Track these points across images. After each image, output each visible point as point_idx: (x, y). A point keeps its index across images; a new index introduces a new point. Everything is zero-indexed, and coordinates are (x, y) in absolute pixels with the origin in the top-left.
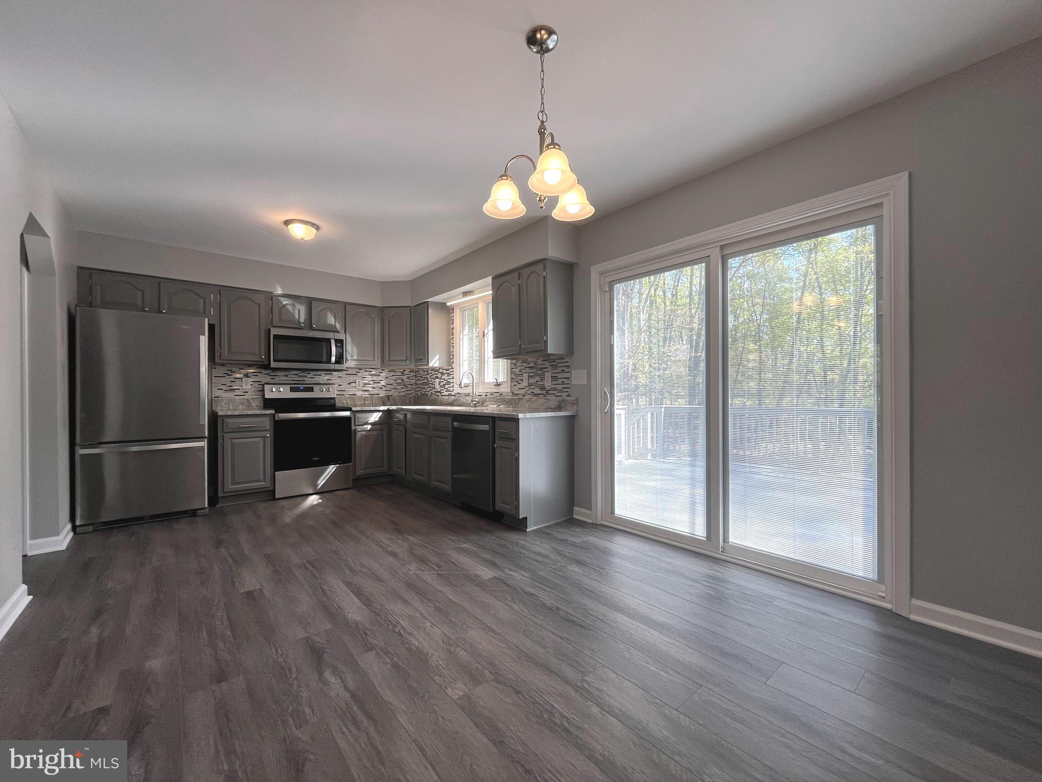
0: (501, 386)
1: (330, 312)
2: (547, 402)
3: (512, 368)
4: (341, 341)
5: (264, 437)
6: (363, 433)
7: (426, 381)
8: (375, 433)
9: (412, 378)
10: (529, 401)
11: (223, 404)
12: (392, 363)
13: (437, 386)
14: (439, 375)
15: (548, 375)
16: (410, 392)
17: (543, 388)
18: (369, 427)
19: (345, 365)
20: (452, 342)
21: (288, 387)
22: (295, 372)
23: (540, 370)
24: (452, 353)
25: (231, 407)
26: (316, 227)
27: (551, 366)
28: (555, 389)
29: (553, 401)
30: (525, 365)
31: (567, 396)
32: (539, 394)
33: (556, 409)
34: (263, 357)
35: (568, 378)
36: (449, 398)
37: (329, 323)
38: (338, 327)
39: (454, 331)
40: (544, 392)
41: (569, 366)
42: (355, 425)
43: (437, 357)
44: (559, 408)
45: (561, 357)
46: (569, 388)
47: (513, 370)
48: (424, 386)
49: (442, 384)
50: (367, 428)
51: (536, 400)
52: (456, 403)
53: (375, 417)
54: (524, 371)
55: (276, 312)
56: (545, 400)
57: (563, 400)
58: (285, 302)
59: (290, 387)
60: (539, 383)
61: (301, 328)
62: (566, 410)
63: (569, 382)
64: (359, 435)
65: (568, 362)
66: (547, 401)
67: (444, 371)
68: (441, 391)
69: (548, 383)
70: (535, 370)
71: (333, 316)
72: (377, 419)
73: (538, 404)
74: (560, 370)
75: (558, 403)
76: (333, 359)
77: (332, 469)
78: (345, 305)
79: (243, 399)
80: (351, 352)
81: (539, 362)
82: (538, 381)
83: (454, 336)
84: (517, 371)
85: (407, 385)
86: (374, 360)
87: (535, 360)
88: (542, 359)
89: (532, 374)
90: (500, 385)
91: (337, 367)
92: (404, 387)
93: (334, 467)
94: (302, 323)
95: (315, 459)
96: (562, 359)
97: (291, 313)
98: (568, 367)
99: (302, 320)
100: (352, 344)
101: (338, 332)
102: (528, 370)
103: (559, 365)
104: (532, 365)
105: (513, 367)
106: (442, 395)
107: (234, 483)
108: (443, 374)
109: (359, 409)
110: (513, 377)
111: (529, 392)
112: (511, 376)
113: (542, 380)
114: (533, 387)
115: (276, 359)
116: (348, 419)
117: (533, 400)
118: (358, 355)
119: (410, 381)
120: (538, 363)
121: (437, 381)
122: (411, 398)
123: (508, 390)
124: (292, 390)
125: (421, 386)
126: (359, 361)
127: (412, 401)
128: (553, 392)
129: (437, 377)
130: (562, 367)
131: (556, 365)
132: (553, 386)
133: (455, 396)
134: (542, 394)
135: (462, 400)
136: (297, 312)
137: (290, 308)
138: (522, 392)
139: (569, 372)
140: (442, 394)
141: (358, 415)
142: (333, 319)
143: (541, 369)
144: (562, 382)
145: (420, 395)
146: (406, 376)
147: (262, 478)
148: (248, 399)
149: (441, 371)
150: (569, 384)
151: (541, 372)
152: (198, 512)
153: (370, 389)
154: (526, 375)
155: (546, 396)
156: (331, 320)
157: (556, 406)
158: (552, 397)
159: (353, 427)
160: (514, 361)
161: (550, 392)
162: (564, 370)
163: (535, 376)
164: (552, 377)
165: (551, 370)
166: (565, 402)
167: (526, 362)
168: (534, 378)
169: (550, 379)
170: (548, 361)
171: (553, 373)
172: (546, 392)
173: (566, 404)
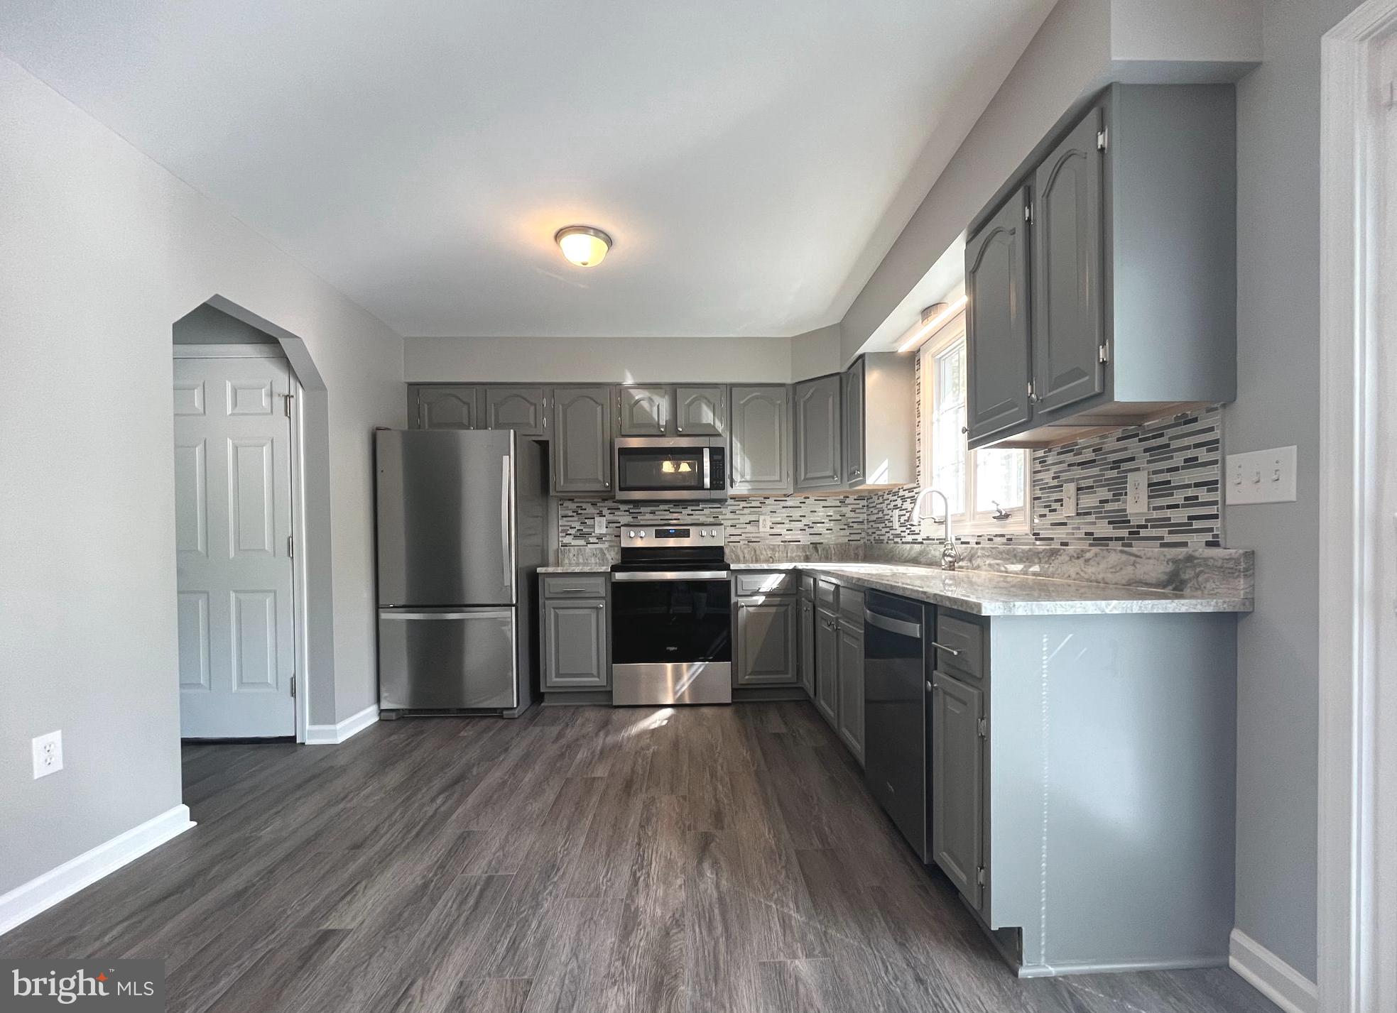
0: (1010, 520)
1: (706, 404)
3: (1035, 472)
4: (722, 450)
5: (597, 609)
6: (751, 609)
7: (880, 515)
8: (773, 610)
9: (862, 511)
10: (1078, 558)
11: (571, 555)
12: (814, 483)
13: (896, 525)
14: (899, 502)
15: (1138, 483)
16: (857, 537)
17: (1120, 520)
18: (760, 599)
19: (731, 491)
20: (917, 430)
21: (653, 530)
22: (666, 507)
23: (1112, 469)
24: (918, 455)
25: (581, 561)
26: (602, 235)
27: (1146, 451)
28: (1164, 523)
29: (1153, 560)
30: (1070, 458)
31: (1209, 544)
32: (1110, 539)
33: (1164, 587)
34: (607, 484)
35: (1211, 485)
36: (911, 549)
37: (704, 421)
38: (720, 427)
39: (921, 408)
40: (1124, 533)
41: (1217, 441)
42: (737, 595)
43: (885, 464)
44: (1174, 584)
45: (1184, 415)
46: (1215, 517)
47: (1039, 476)
48: (878, 525)
49: (902, 521)
50: (757, 601)
51: (1096, 555)
52: (923, 560)
53: (771, 582)
54: (1064, 476)
55: (626, 413)
56: (1124, 557)
57: (1190, 558)
58: (638, 395)
59: (656, 530)
60: (1109, 507)
61: (662, 435)
62: (1199, 592)
63: (1215, 496)
64: (742, 613)
65: (1212, 429)
66: (1133, 558)
67: (907, 494)
68: (903, 534)
69: (1137, 505)
70: (1095, 471)
71: (711, 409)
72: (775, 586)
74: (1178, 459)
75: (1170, 568)
76: (707, 481)
77: (699, 668)
78: (731, 386)
79: (596, 549)
80: (741, 468)
81: (1111, 444)
82: (1107, 501)
83: (921, 419)
84: (1047, 477)
85: (851, 525)
86: (780, 481)
87: (1097, 441)
88: (1119, 432)
89: (1089, 482)
90: (1007, 516)
91: (716, 494)
92: (846, 527)
93: (700, 666)
94: (662, 427)
95: (672, 649)
96: (1185, 423)
97: (648, 412)
98: (1212, 445)
99: (663, 423)
100: (742, 453)
101: (719, 435)
102: (1078, 472)
103: (1175, 444)
104: (1088, 455)
105: (1038, 467)
106: (903, 543)
107: (558, 675)
108: (904, 499)
109: (742, 566)
110: (1038, 493)
111: (1080, 534)
112: (1032, 491)
113: (1119, 494)
114: (1091, 518)
115: (622, 486)
116: (725, 584)
117: (1088, 555)
118: (753, 473)
119: (858, 515)
120: (1107, 447)
121: (897, 512)
122: (857, 548)
123: (1026, 529)
124: (660, 534)
125: (875, 526)
126: (756, 484)
127: (861, 553)
128: (1157, 532)
129: (896, 507)
130: (1188, 448)
131: (1168, 445)
132: (1155, 514)
133: (922, 543)
134: (1117, 539)
135: (933, 551)
136: (655, 409)
137: (645, 404)
138: (1060, 533)
139: (1215, 462)
140: (904, 540)
141: (741, 577)
142: (711, 415)
143: (1116, 465)
144: (1186, 499)
145: (873, 542)
146: (850, 507)
147: (595, 672)
148: (601, 549)
149: (901, 493)
150: (1215, 503)
151: (1114, 473)
152: (505, 712)
153: (784, 532)
154: (1070, 489)
155: (1130, 545)
156: (708, 416)
157: (1164, 578)
158: (1154, 549)
159: (734, 599)
160: (1040, 453)
161: (1143, 533)
162: (1196, 459)
163: (1097, 487)
164: (1150, 485)
165: (1149, 462)
166: (1200, 565)
167: (1072, 450)
168: (1095, 492)
169: (1144, 492)
170: (1137, 435)
171: (1155, 473)
172: (1130, 533)
173: (1201, 572)
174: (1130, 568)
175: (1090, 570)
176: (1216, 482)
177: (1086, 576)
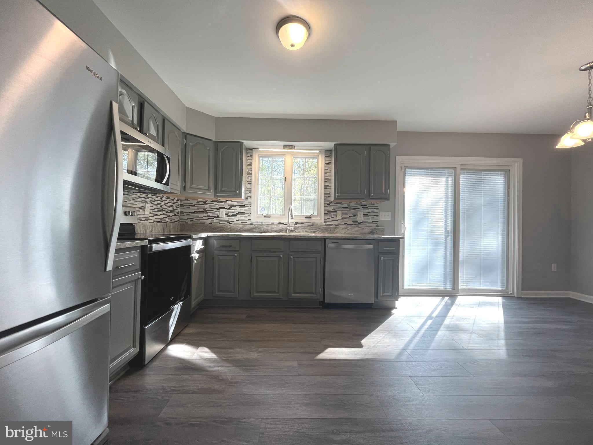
2: (362, 230)
10: (345, 229)
13: (223, 216)
14: (226, 206)
15: (360, 213)
17: (355, 221)
23: (353, 210)
24: (248, 189)
27: (362, 208)
28: (367, 222)
31: (377, 226)
32: (353, 225)
36: (244, 226)
40: (357, 224)
45: (371, 203)
46: (378, 221)
47: (327, 208)
48: (197, 215)
49: (230, 214)
51: (350, 228)
54: (337, 209)
56: (359, 229)
57: (374, 229)
63: (377, 218)
65: (378, 206)
67: (236, 204)
68: (231, 220)
69: (360, 218)
70: (348, 209)
73: (353, 230)
75: (371, 230)
82: (352, 217)
84: (331, 209)
87: (348, 203)
88: (354, 203)
89: (346, 212)
90: (313, 217)
98: (377, 209)
102: (342, 209)
104: (345, 206)
105: (327, 206)
108: (232, 205)
110: (327, 213)
111: (343, 223)
112: (325, 211)
113: (355, 215)
114: (347, 220)
117: (348, 228)
120: (351, 205)
123: (323, 221)
128: (365, 224)
130: (373, 209)
131: (368, 208)
132: (365, 220)
133: (252, 224)
134: (355, 225)
138: (335, 223)
139: (378, 212)
140: (232, 222)
143: (354, 209)
144: (372, 218)
149: (229, 203)
150: (378, 219)
151: (354, 211)
154: (339, 212)
155: (358, 226)
157: (369, 232)
158: (365, 227)
160: (328, 203)
161: (361, 224)
162: (374, 211)
163: (348, 213)
164: (363, 214)
165: (363, 210)
166: (377, 230)
167: (340, 204)
168: (348, 214)
169: (362, 216)
170: (360, 204)
171: (364, 212)
172: (358, 224)
173: (377, 231)
174: (361, 231)
175: (349, 231)
176: (378, 216)
177: (348, 233)
